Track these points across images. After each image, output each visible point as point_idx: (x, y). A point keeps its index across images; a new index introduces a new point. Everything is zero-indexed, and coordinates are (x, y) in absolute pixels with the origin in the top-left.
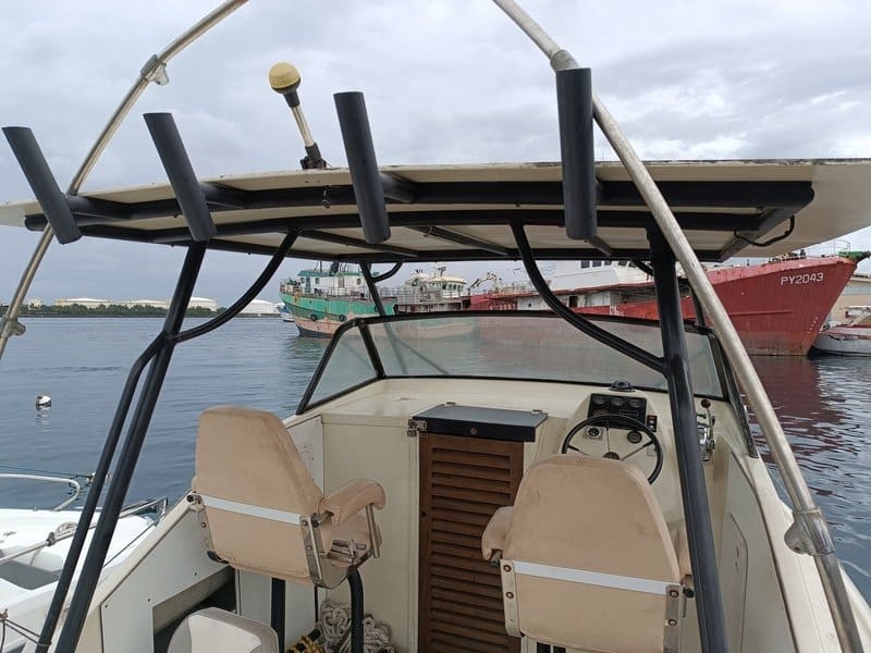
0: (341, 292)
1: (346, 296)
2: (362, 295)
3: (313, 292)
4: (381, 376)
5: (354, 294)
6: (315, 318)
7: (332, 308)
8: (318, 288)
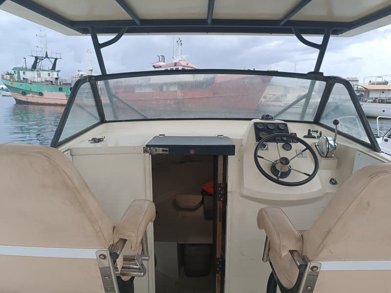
0: (39, 80)
1: (42, 82)
2: (52, 82)
3: (22, 79)
4: (103, 121)
5: (47, 81)
6: (24, 93)
7: (34, 88)
8: (25, 77)
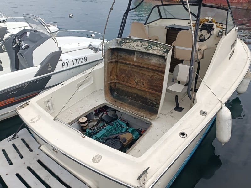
4: (161, 18)
